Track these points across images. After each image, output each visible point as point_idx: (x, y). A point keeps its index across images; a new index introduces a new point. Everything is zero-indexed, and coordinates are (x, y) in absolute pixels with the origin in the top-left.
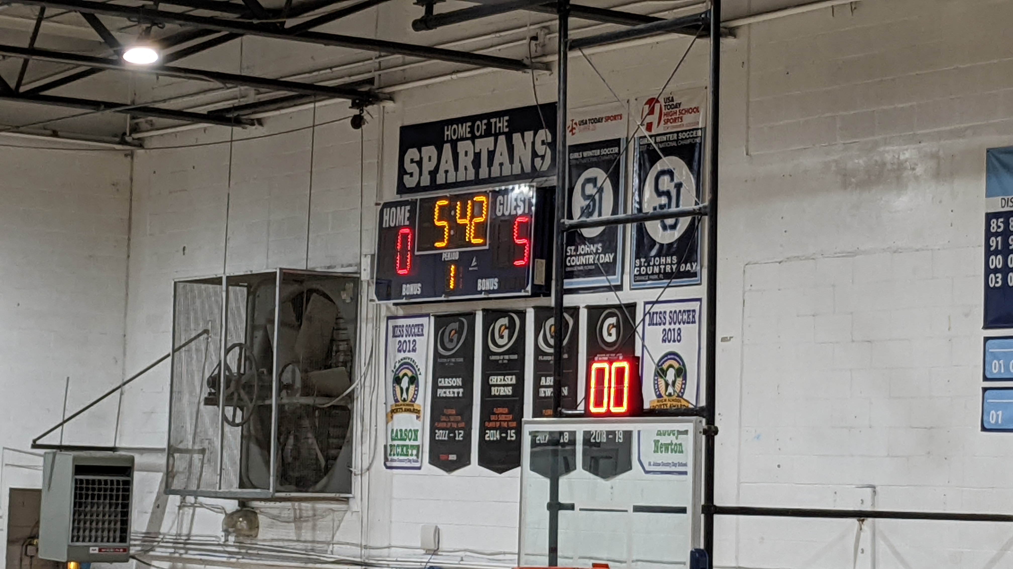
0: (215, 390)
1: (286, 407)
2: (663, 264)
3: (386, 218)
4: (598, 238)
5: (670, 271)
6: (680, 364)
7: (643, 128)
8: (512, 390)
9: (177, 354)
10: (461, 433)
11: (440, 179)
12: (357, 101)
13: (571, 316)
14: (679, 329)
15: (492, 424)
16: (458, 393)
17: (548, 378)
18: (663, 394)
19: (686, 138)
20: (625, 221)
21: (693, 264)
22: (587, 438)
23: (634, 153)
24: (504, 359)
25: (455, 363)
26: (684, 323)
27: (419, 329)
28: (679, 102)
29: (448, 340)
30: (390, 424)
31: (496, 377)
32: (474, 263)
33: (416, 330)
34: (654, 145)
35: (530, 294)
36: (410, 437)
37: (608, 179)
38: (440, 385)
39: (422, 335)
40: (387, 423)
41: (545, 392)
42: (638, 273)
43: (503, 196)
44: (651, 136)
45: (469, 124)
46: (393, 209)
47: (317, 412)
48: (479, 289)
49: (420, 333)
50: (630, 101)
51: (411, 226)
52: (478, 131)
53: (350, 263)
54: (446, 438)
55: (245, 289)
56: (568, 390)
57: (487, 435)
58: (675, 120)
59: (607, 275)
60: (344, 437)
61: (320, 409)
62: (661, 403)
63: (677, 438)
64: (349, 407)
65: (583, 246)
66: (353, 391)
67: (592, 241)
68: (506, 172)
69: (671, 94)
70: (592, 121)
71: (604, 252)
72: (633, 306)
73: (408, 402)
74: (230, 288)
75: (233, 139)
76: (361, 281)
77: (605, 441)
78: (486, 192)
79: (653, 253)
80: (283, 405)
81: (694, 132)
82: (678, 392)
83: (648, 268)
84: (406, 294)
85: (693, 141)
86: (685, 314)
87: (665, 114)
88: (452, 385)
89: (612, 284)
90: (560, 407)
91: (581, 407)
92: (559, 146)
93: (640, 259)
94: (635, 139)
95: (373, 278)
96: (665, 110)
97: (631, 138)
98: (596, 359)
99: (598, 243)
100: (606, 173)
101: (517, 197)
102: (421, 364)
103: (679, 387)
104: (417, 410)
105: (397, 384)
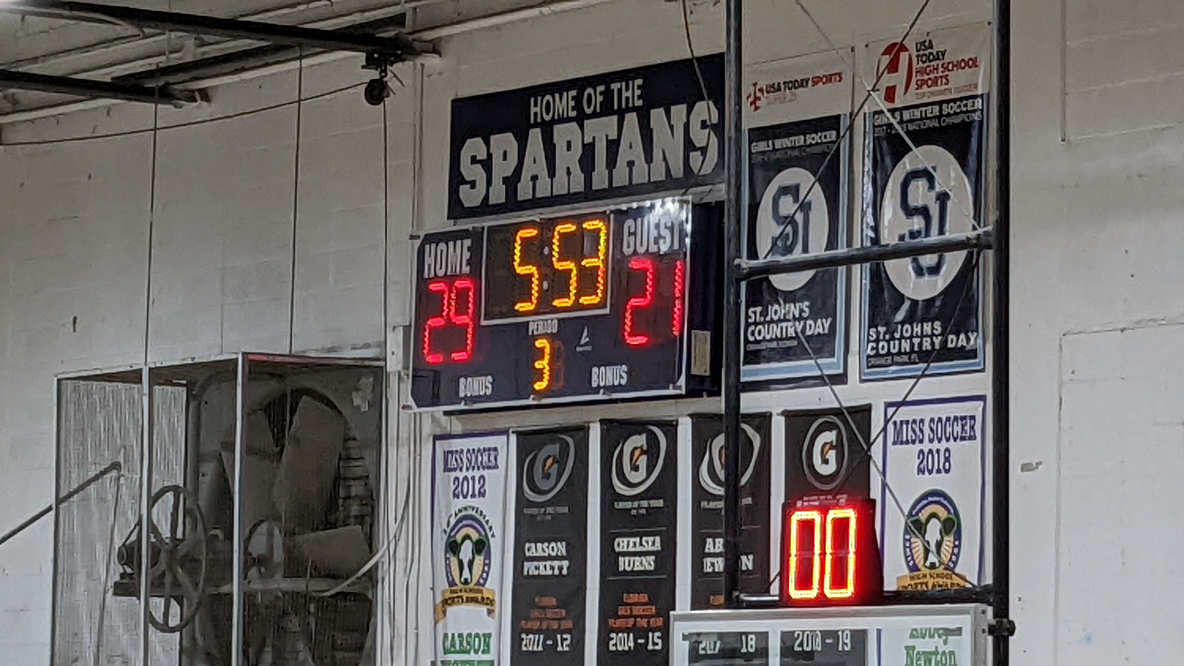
0: (132, 569)
1: (259, 597)
2: (917, 336)
3: (429, 260)
4: (803, 292)
5: (930, 348)
6: (949, 512)
7: (878, 97)
8: (655, 561)
9: (62, 506)
10: (566, 639)
11: (524, 192)
12: (376, 55)
13: (757, 429)
14: (947, 450)
15: (619, 623)
16: (561, 569)
17: (717, 540)
18: (920, 565)
19: (956, 114)
20: (849, 260)
21: (970, 334)
22: (789, 644)
23: (864, 139)
24: (639, 507)
25: (555, 516)
26: (955, 440)
27: (489, 455)
28: (943, 50)
29: (540, 475)
30: (440, 626)
31: (626, 540)
32: (585, 340)
33: (485, 458)
34: (899, 127)
35: (683, 392)
36: (476, 647)
37: (817, 186)
38: (528, 554)
39: (496, 467)
40: (436, 623)
41: (713, 564)
42: (874, 352)
43: (635, 220)
44: (892, 111)
45: (573, 93)
46: (442, 246)
47: (312, 608)
48: (594, 385)
49: (493, 463)
50: (856, 50)
51: (474, 274)
52: (589, 107)
53: (367, 341)
54: (540, 648)
55: (182, 392)
56: (754, 560)
57: (612, 643)
58: (935, 82)
59: (817, 358)
60: (361, 648)
61: (318, 599)
62: (919, 581)
63: (945, 643)
64: (370, 595)
65: (776, 307)
66: (376, 566)
67: (791, 297)
68: (640, 176)
69: (928, 34)
70: (790, 85)
71: (815, 315)
72: (865, 410)
73: (471, 586)
74: (156, 388)
75: (158, 127)
76: (388, 375)
77: (819, 649)
78: (605, 212)
79: (900, 316)
81: (971, 101)
82: (947, 561)
83: (892, 343)
84: (466, 395)
85: (968, 117)
86: (957, 422)
87: (917, 72)
88: (549, 555)
89: (826, 372)
90: (736, 590)
91: (775, 589)
92: (730, 131)
93: (876, 328)
94: (865, 114)
95: (408, 369)
96: (918, 63)
97: (857, 113)
98: (799, 504)
99: (801, 301)
100: (815, 176)
101: (659, 220)
102: (494, 519)
103: (948, 551)
104: (488, 598)
105: (452, 555)
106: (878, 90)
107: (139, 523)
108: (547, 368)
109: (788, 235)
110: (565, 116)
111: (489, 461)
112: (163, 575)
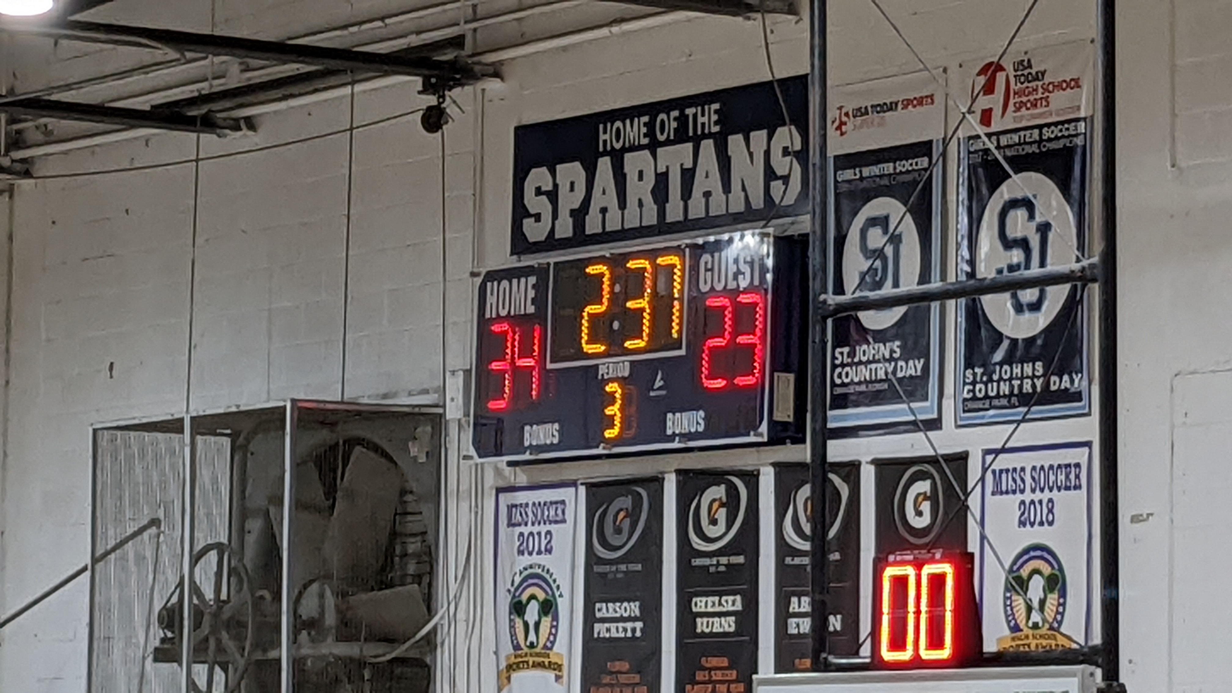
0: (173, 632)
1: (309, 663)
2: (1017, 378)
3: (491, 300)
4: (894, 331)
5: (1030, 391)
6: (1053, 567)
7: (974, 120)
8: (736, 622)
9: (99, 566)
11: (593, 226)
12: (433, 80)
13: (845, 479)
14: (1050, 500)
15: (698, 689)
16: (634, 630)
17: (803, 599)
18: (1022, 625)
19: (1057, 138)
20: (943, 295)
21: (1074, 376)
23: (959, 167)
24: (718, 564)
25: (627, 573)
26: (1059, 489)
27: (556, 509)
28: (1042, 69)
29: (611, 530)
31: (704, 599)
32: (658, 383)
33: (552, 513)
34: (996, 152)
35: (765, 439)
37: (908, 216)
38: (598, 615)
39: (564, 521)
40: (500, 690)
41: (798, 625)
42: (971, 395)
43: (713, 257)
44: (989, 135)
45: (645, 119)
46: (505, 283)
47: (367, 672)
48: (669, 432)
49: (560, 517)
50: (949, 71)
51: (540, 314)
52: (662, 133)
53: (425, 386)
55: (226, 442)
56: (842, 620)
58: (1035, 104)
59: (910, 402)
61: (373, 665)
62: (1019, 642)
64: (428, 660)
65: (865, 347)
66: (435, 629)
67: (881, 336)
68: (717, 207)
69: (1026, 53)
70: (878, 109)
71: (906, 356)
72: (962, 458)
73: (538, 650)
74: (199, 438)
75: (200, 157)
76: (447, 422)
78: (679, 246)
79: (998, 356)
80: (304, 659)
81: (1073, 124)
82: (1051, 620)
83: (990, 385)
84: (531, 445)
85: (1071, 142)
86: (1062, 472)
87: (1015, 93)
88: (622, 616)
89: (921, 417)
90: (824, 651)
91: (866, 650)
92: (814, 157)
93: (973, 369)
94: (959, 139)
95: (469, 416)
96: (1016, 85)
97: (951, 139)
98: (891, 558)
99: (893, 341)
100: (905, 205)
101: (738, 255)
102: (562, 577)
103: (1052, 611)
104: (556, 663)
105: (516, 615)
106: (974, 112)
107: (181, 584)
108: (619, 414)
109: (876, 270)
110: (636, 143)
111: (556, 515)
112: (206, 639)
